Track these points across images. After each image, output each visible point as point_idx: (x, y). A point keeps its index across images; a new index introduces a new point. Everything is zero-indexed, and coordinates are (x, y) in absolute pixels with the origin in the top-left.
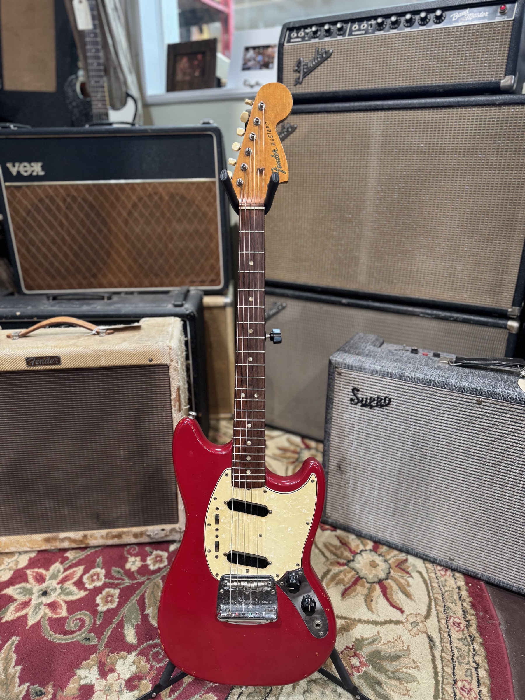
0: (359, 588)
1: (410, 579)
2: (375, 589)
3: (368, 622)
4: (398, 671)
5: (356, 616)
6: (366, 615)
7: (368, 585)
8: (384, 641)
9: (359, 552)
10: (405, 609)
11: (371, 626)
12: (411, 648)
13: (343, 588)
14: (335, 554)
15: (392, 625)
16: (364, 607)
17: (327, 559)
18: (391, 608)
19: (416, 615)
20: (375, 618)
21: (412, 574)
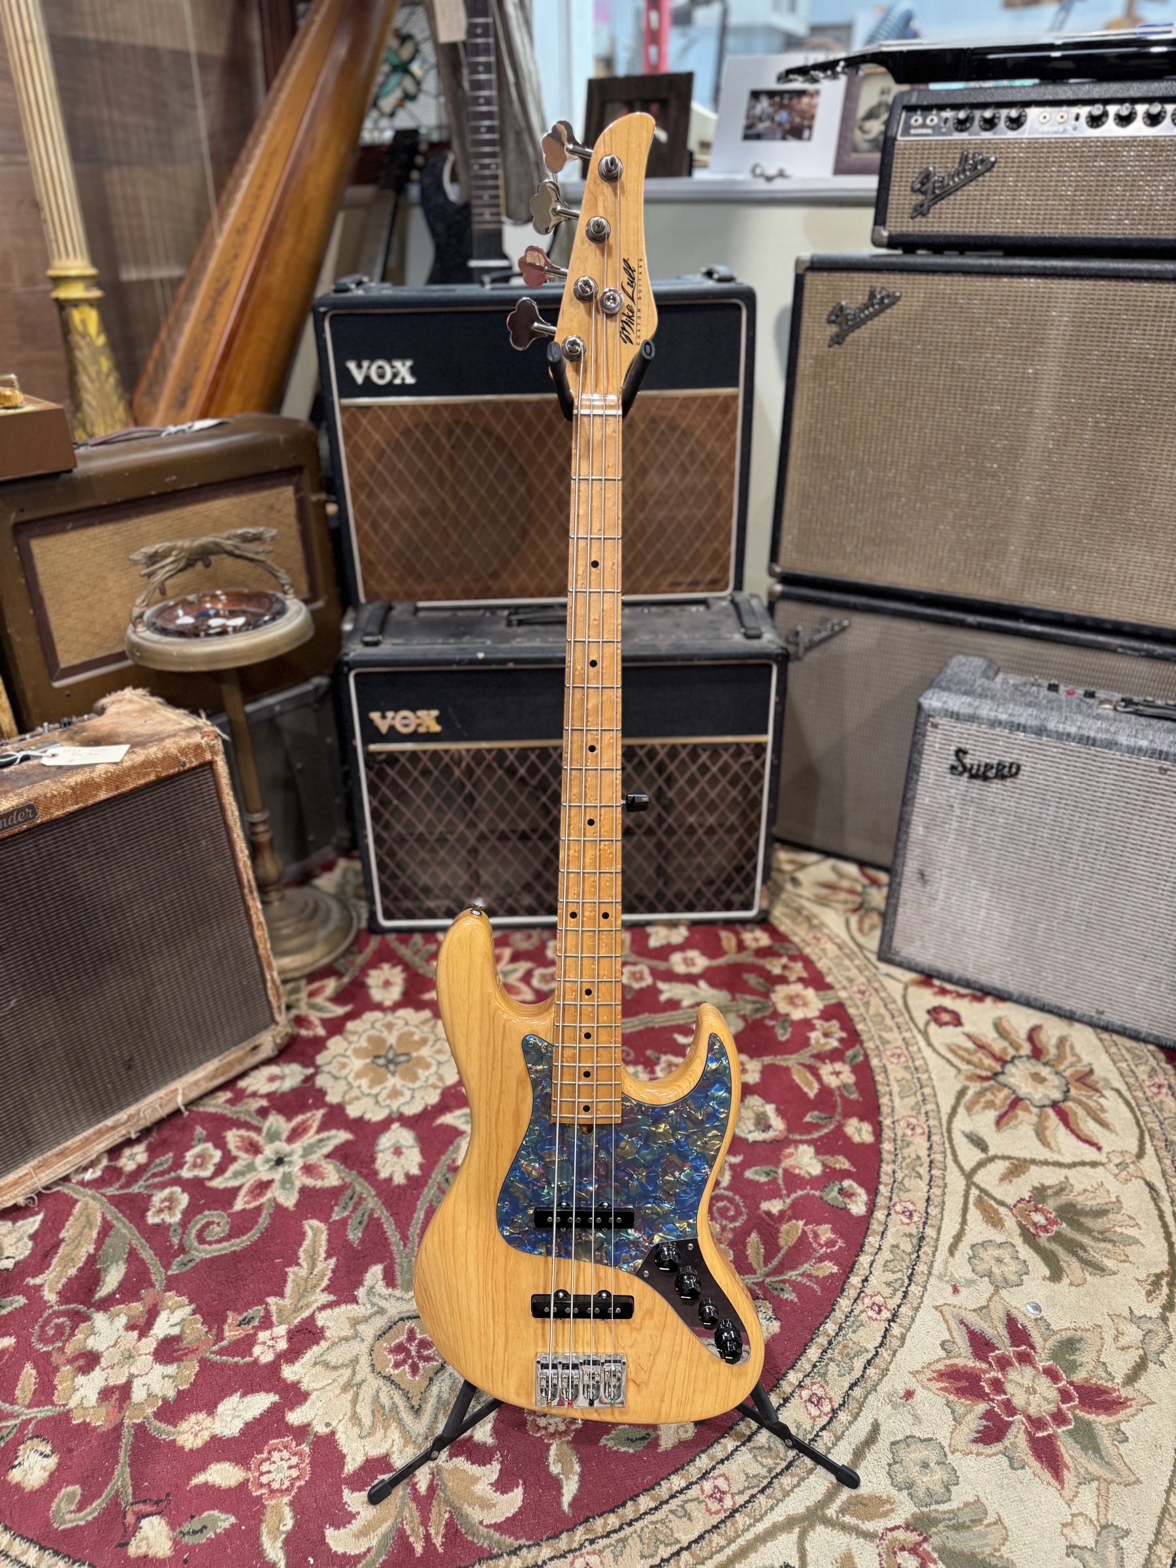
0: (1020, 1113)
1: (1102, 1100)
2: (1047, 1117)
3: (1046, 1163)
4: (1108, 1230)
5: (1028, 1155)
6: (1042, 1153)
7: (1035, 1110)
8: (1078, 1188)
9: (1008, 1058)
10: (1102, 1143)
11: (1051, 1168)
12: (1122, 1199)
13: (996, 1113)
14: (969, 1062)
15: (1088, 1168)
16: (1037, 1143)
17: (959, 1070)
18: (1081, 1144)
19: (1122, 1153)
20: (1056, 1157)
21: (1107, 1093)
